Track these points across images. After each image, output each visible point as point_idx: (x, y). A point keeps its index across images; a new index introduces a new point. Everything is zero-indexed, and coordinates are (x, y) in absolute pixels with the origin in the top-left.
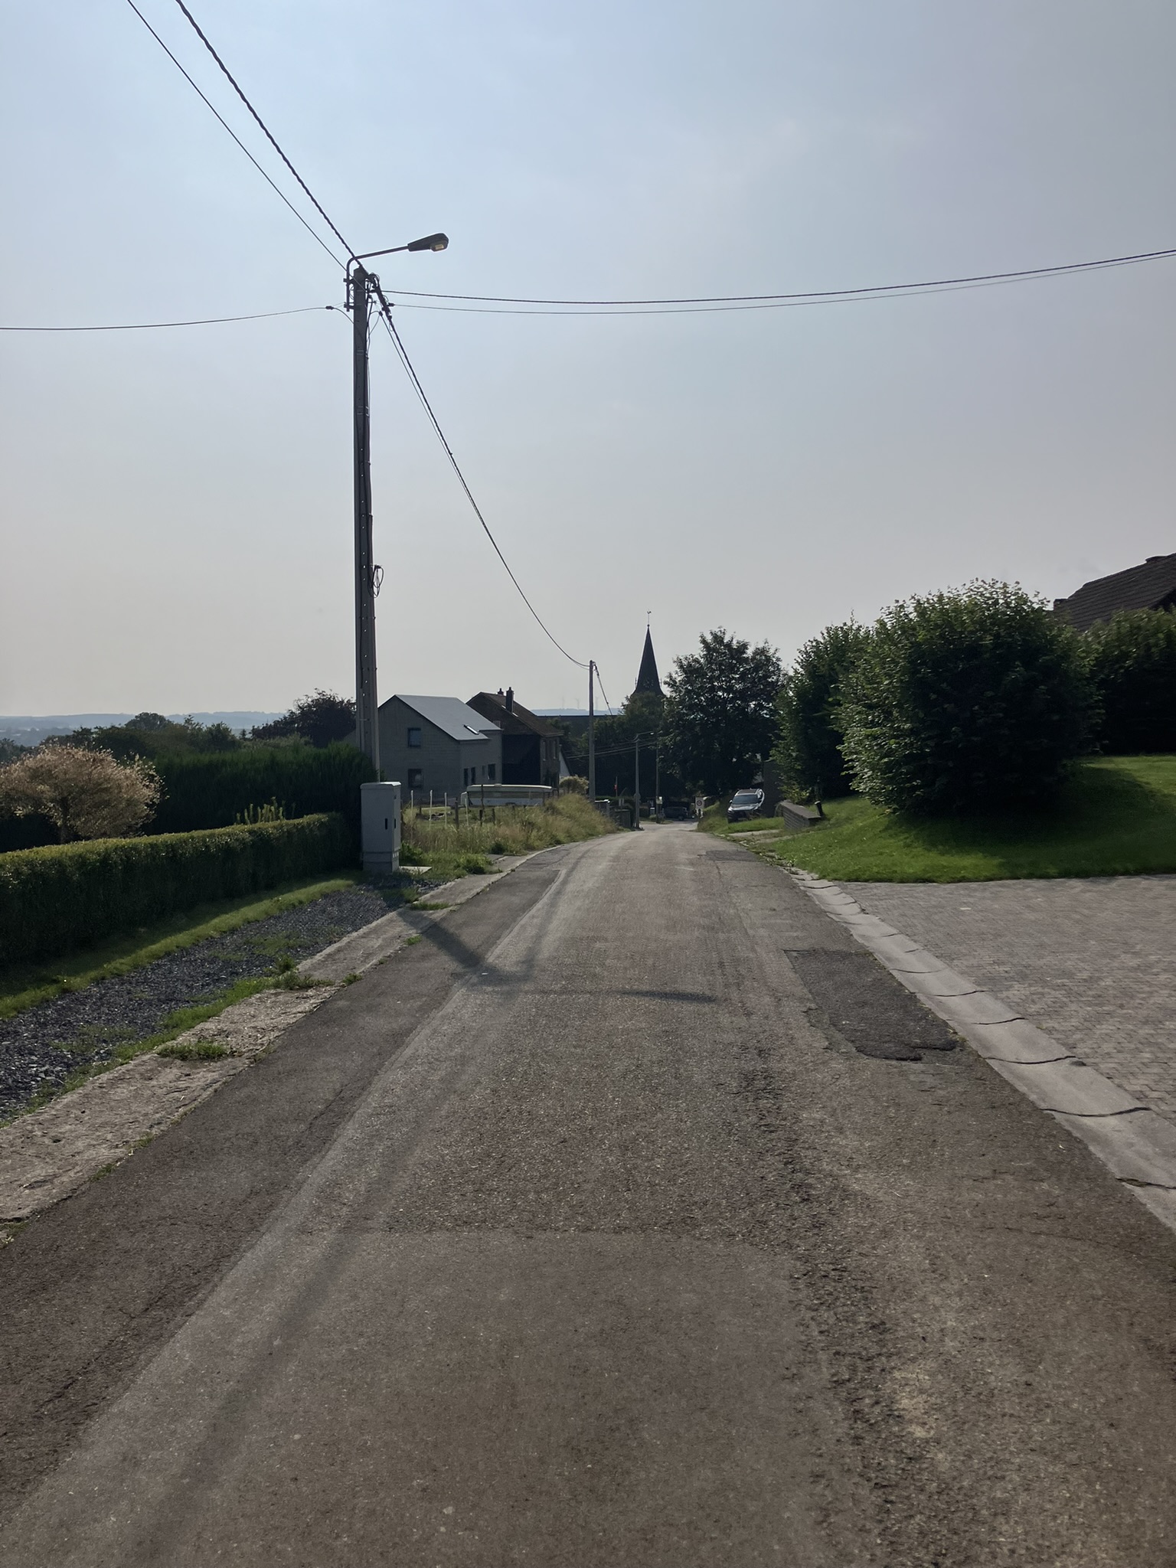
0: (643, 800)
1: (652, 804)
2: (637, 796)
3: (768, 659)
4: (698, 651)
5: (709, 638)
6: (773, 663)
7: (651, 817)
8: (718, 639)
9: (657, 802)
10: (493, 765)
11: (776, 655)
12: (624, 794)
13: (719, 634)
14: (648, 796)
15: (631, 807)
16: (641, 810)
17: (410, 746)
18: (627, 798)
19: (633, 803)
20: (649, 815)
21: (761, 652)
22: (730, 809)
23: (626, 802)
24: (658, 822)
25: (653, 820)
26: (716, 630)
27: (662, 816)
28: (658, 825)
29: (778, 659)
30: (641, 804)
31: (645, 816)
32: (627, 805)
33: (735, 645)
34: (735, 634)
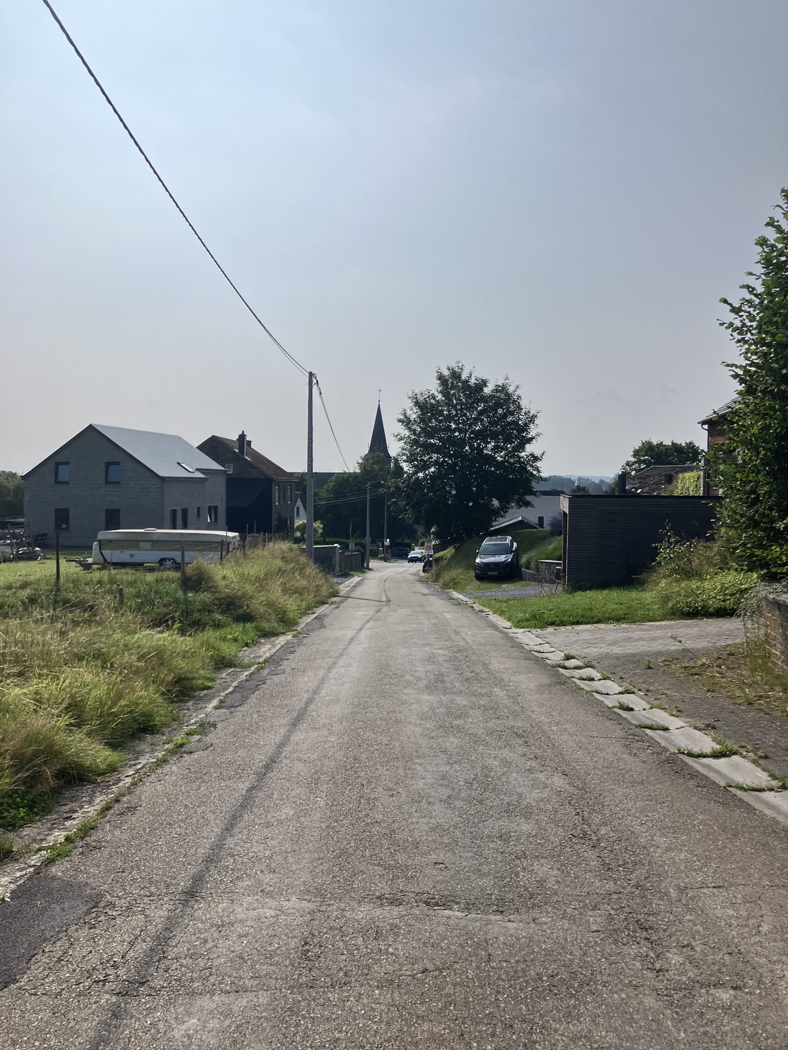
0: (373, 542)
1: (380, 544)
2: (368, 539)
3: (509, 395)
4: (433, 387)
5: (446, 373)
6: (514, 401)
7: (380, 556)
8: (455, 375)
9: (385, 544)
10: (216, 508)
11: (517, 393)
12: (356, 538)
13: (456, 369)
14: (377, 537)
15: (362, 550)
16: (371, 550)
17: (107, 482)
18: (358, 541)
19: (363, 546)
20: (378, 554)
21: (502, 389)
22: (478, 560)
23: (356, 544)
24: (386, 561)
25: (381, 559)
26: (453, 365)
27: (389, 555)
28: (386, 564)
29: (519, 397)
30: (371, 546)
31: (375, 555)
32: (358, 547)
33: (473, 381)
34: (473, 371)
